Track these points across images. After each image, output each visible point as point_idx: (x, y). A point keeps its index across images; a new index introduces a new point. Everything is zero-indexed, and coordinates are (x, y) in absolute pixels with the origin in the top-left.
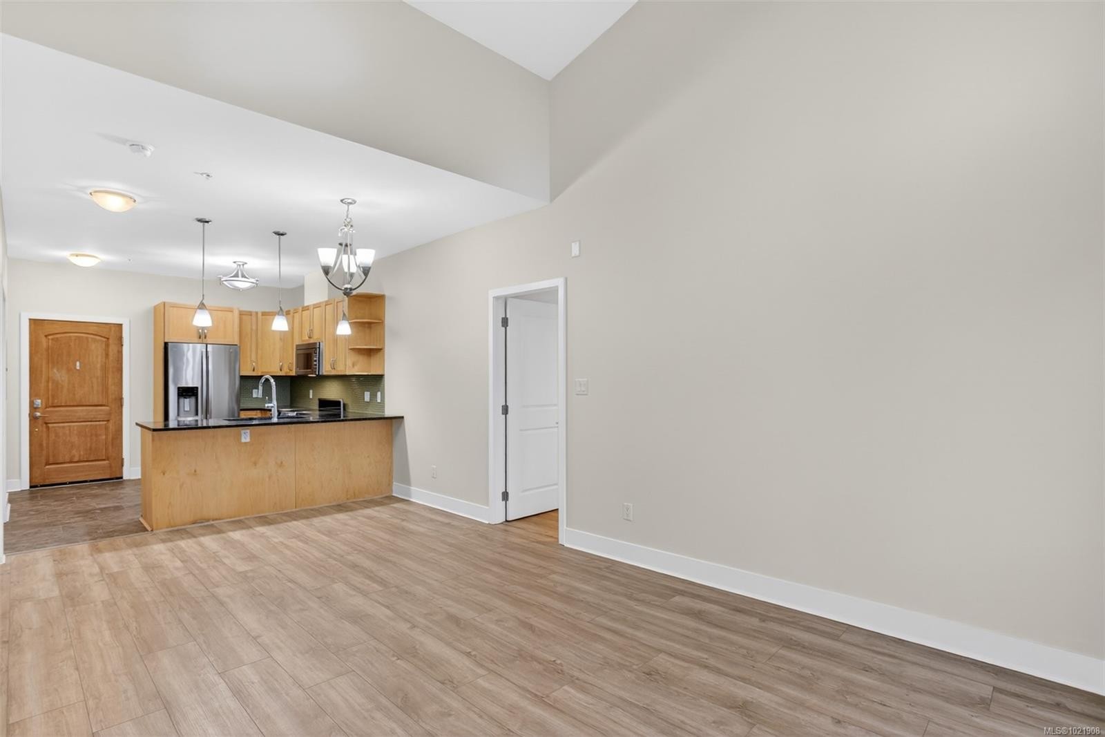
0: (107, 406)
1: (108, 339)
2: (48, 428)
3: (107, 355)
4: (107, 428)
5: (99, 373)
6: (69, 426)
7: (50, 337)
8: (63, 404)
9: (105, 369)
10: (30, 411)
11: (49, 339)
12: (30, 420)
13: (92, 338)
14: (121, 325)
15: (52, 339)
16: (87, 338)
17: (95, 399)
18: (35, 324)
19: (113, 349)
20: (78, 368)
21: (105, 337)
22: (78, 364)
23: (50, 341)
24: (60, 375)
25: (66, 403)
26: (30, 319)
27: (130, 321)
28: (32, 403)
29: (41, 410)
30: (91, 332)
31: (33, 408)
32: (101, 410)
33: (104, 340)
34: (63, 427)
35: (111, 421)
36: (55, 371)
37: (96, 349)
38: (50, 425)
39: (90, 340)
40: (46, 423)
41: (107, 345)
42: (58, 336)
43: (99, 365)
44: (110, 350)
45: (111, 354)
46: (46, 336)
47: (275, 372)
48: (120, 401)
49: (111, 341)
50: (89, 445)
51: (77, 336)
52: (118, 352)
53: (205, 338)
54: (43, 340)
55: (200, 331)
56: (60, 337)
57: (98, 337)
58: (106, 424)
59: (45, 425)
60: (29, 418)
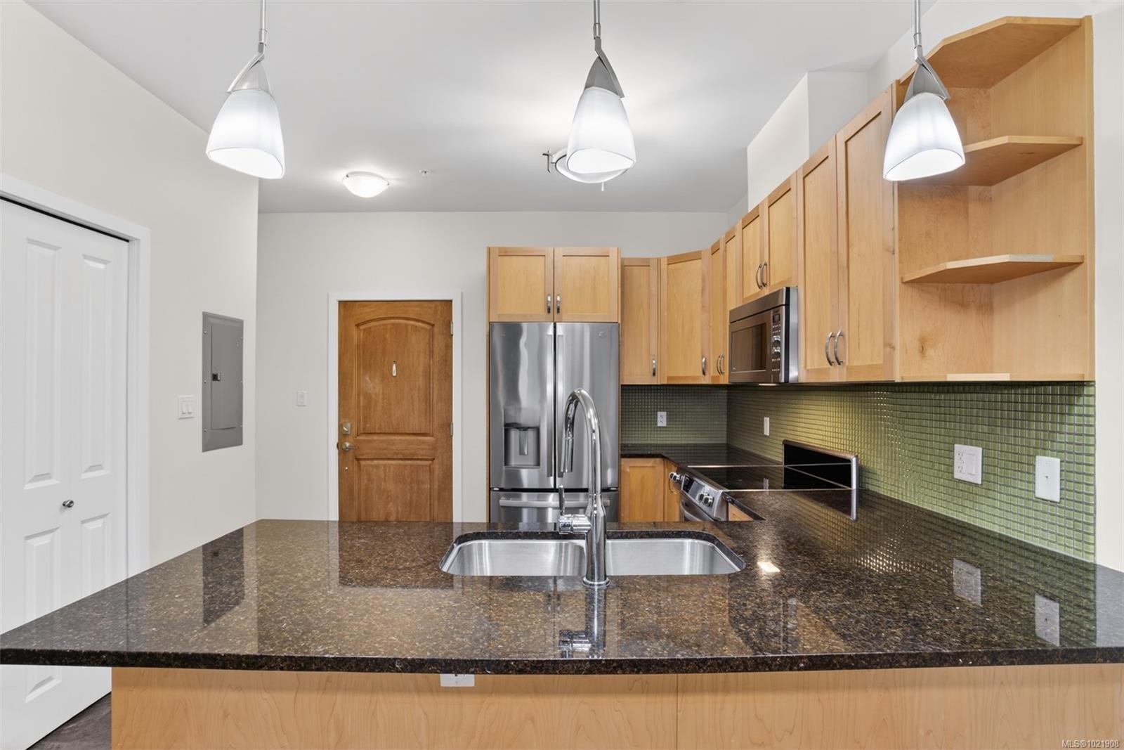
0: (432, 435)
1: (433, 325)
2: (359, 465)
3: (431, 352)
4: (431, 472)
5: (421, 382)
6: (385, 466)
7: (362, 327)
8: (378, 431)
9: (428, 374)
10: (339, 439)
11: (360, 330)
12: (339, 454)
13: (412, 326)
14: (451, 301)
15: (364, 330)
16: (406, 325)
17: (415, 423)
18: (346, 307)
19: (439, 343)
20: (394, 374)
21: (429, 324)
22: (394, 367)
23: (362, 333)
24: (372, 385)
25: (380, 429)
26: (340, 302)
27: (462, 295)
28: (340, 426)
29: (350, 438)
30: (411, 316)
31: (342, 435)
32: (424, 442)
33: (428, 327)
34: (377, 466)
35: (436, 461)
36: (368, 379)
37: (417, 344)
38: (363, 463)
39: (410, 328)
40: (357, 459)
41: (432, 336)
42: (373, 324)
43: (421, 370)
44: (435, 342)
45: (436, 351)
46: (358, 326)
47: (694, 378)
48: (447, 426)
49: (436, 329)
50: (409, 498)
51: (393, 324)
52: (446, 346)
53: (558, 312)
54: (354, 333)
55: (549, 299)
56: (374, 326)
57: (420, 324)
58: (430, 465)
59: (356, 462)
60: (337, 451)
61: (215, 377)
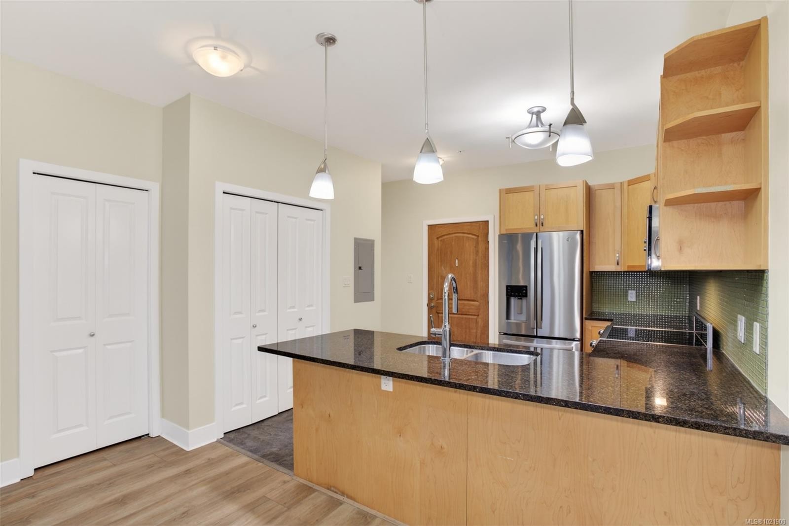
0: (478, 301)
1: (478, 236)
2: (439, 317)
3: (477, 252)
4: (477, 322)
5: (471, 270)
7: (440, 239)
9: (475, 265)
10: (428, 301)
12: (428, 309)
13: (467, 237)
14: (488, 221)
15: (441, 240)
16: (463, 237)
17: (468, 294)
18: (432, 228)
19: (481, 247)
20: (457, 265)
21: (475, 235)
22: (457, 261)
23: (440, 242)
24: (445, 271)
26: (429, 226)
27: (494, 216)
28: (429, 294)
29: (434, 301)
30: (466, 232)
31: (430, 299)
32: (473, 305)
33: (475, 237)
35: (480, 316)
36: (443, 268)
37: (469, 246)
39: (465, 238)
40: (438, 313)
41: (477, 243)
42: (445, 237)
43: (471, 262)
44: (479, 246)
45: (480, 251)
46: (438, 238)
48: (486, 296)
49: (480, 239)
50: (464, 337)
51: (456, 236)
52: (486, 248)
53: (542, 225)
54: (436, 242)
55: (536, 217)
56: (447, 238)
57: (470, 236)
58: (476, 318)
59: (437, 314)
60: (427, 307)
61: (360, 268)
